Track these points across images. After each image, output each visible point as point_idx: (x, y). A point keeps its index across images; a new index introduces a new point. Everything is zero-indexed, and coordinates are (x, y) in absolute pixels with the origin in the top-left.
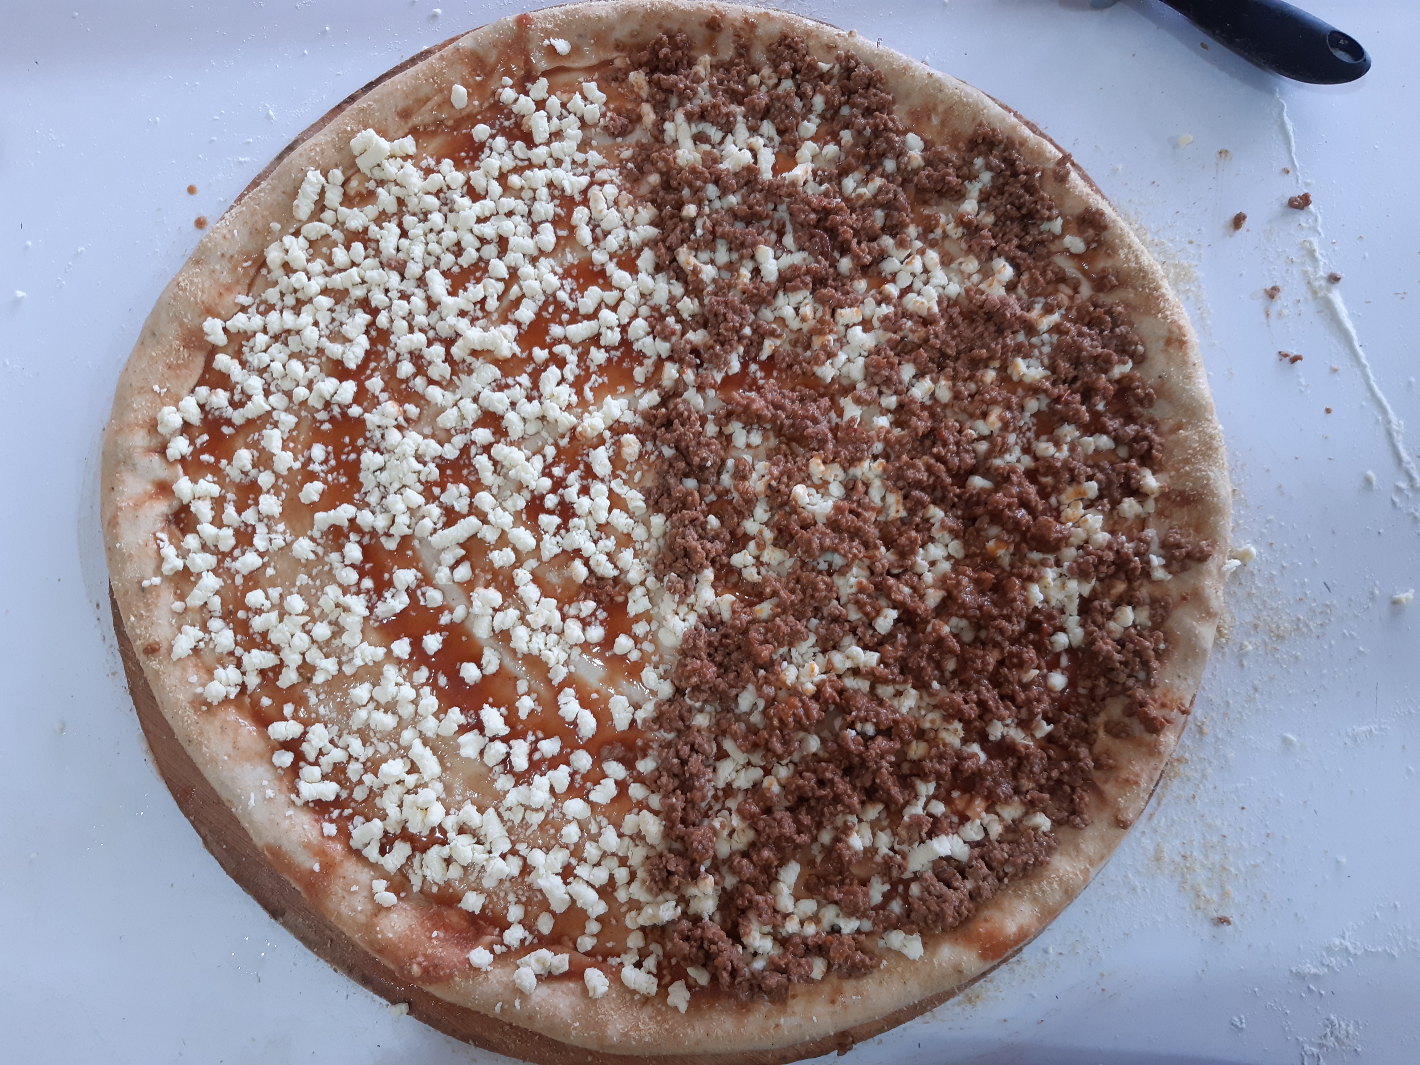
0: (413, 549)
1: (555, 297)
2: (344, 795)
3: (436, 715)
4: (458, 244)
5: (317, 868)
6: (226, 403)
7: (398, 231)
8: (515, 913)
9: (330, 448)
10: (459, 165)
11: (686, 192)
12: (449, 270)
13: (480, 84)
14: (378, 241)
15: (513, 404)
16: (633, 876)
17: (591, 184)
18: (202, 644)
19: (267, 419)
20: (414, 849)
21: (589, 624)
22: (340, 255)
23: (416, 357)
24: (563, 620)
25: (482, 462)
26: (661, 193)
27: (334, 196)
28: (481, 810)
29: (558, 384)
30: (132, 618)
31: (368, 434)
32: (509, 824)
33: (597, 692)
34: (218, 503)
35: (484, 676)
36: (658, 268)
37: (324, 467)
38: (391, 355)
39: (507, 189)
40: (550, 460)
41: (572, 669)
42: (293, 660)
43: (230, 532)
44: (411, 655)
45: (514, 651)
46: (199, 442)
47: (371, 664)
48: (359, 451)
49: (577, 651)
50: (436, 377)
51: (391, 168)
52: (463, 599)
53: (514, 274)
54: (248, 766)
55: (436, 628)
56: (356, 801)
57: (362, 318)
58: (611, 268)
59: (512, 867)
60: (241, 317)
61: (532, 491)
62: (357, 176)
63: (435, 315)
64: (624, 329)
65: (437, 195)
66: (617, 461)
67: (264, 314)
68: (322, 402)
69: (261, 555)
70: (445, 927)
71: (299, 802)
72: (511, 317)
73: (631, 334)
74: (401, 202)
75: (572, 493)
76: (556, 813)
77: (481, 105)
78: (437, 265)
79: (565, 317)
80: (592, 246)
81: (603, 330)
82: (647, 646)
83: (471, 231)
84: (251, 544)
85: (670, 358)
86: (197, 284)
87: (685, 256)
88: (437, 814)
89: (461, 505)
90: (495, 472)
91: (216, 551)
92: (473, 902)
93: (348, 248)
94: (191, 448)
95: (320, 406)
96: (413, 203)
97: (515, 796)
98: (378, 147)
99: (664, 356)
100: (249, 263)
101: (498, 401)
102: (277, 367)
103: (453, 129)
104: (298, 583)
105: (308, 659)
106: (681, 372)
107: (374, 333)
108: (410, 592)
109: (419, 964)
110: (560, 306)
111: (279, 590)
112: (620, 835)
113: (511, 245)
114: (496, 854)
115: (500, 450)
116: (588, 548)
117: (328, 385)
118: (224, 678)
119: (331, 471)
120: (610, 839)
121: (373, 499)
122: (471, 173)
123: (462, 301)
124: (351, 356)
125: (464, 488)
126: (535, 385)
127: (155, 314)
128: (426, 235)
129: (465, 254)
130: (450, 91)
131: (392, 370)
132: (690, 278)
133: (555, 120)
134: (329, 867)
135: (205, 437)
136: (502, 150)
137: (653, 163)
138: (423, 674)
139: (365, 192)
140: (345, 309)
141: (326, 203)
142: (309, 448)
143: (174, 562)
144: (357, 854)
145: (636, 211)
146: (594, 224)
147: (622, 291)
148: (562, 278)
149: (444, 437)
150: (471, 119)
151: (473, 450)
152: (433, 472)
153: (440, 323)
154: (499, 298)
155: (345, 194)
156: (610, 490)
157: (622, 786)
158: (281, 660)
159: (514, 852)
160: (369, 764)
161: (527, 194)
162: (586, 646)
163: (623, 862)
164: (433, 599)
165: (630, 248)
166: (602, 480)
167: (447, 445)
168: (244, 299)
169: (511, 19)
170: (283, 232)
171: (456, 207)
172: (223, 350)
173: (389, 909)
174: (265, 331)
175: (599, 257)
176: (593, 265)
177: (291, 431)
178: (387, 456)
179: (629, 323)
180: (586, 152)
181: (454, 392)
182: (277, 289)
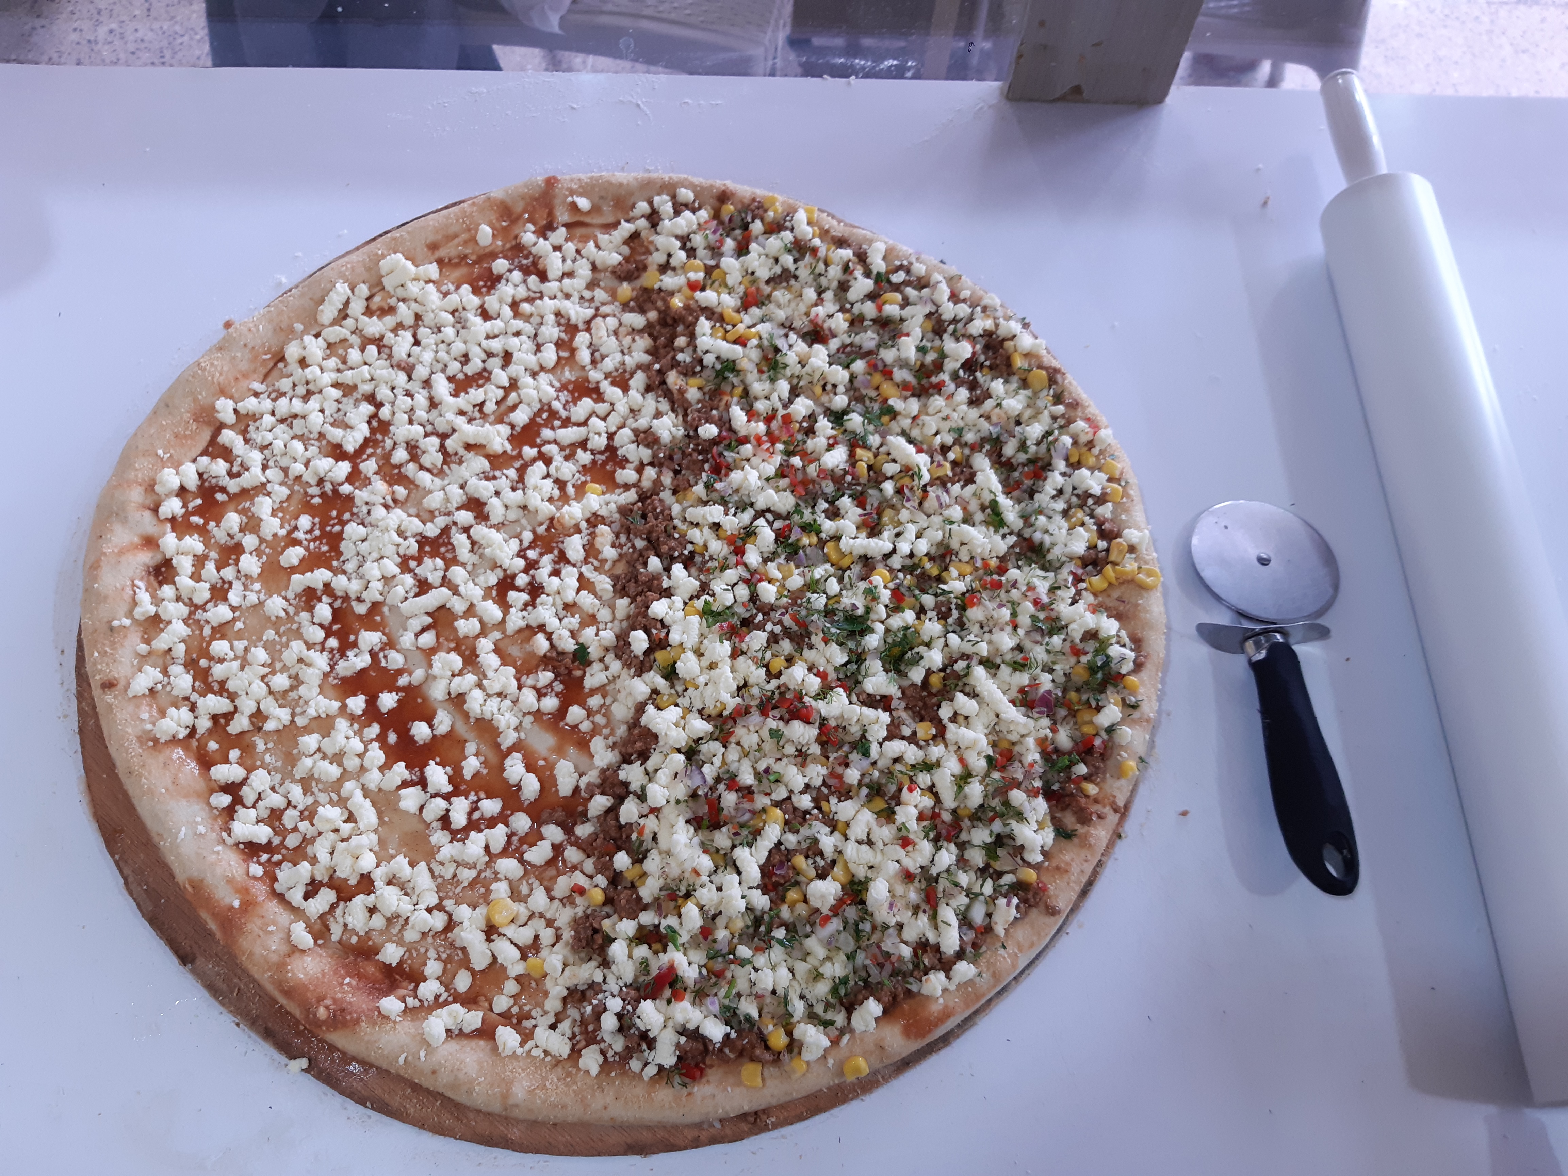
0: (381, 614)
1: (550, 406)
2: (276, 841)
3: (381, 769)
4: (466, 355)
5: (236, 904)
6: (225, 473)
7: (412, 340)
8: (433, 968)
9: (317, 520)
10: (476, 291)
11: (680, 328)
12: (454, 376)
13: (505, 229)
14: (391, 348)
15: (497, 493)
16: (558, 938)
17: (595, 317)
18: (159, 686)
19: (262, 489)
20: (339, 899)
21: (545, 695)
22: (354, 355)
23: (412, 448)
24: (520, 688)
25: (460, 540)
26: (658, 328)
27: (357, 307)
28: (412, 864)
29: (544, 478)
30: (96, 654)
31: (355, 510)
32: (440, 880)
33: (545, 759)
34: (200, 561)
35: (434, 736)
36: (648, 389)
37: (308, 536)
38: (389, 443)
39: (517, 314)
40: (526, 544)
41: (523, 736)
42: (247, 706)
43: (207, 585)
44: (365, 712)
45: (466, 715)
46: (191, 505)
47: (323, 716)
48: (343, 523)
49: (529, 719)
50: (428, 465)
51: (414, 289)
52: (425, 664)
53: (514, 385)
54: (184, 802)
55: (392, 688)
56: (288, 849)
57: (367, 409)
58: (606, 387)
59: (438, 921)
60: (253, 399)
61: (505, 570)
62: (381, 293)
63: (435, 412)
64: (611, 436)
65: (453, 313)
66: (591, 550)
67: (274, 400)
68: (317, 479)
69: (233, 609)
70: (360, 976)
71: (230, 841)
72: (506, 419)
73: (617, 441)
74: (418, 317)
75: (543, 574)
76: (488, 873)
77: (503, 246)
78: (443, 371)
79: (557, 423)
80: (589, 367)
81: (591, 435)
82: (599, 719)
83: (480, 345)
84: (225, 599)
85: (651, 464)
86: (216, 367)
87: (673, 379)
88: (368, 862)
89: (434, 578)
90: (472, 551)
91: (190, 603)
92: (391, 954)
93: (363, 350)
94: (183, 510)
95: (313, 482)
96: (428, 318)
97: (448, 850)
98: (404, 268)
99: (645, 462)
100: (269, 356)
101: (484, 489)
102: (278, 444)
103: (475, 262)
104: (265, 638)
105: (262, 707)
106: (659, 474)
107: (375, 424)
108: (373, 654)
109: (327, 1007)
110: (553, 414)
111: (245, 643)
112: (552, 899)
113: (514, 359)
114: (422, 906)
115: (480, 531)
116: (553, 623)
117: (324, 464)
118: (176, 717)
119: (314, 540)
120: (539, 899)
121: (350, 567)
122: (487, 298)
123: (462, 402)
124: (351, 439)
125: (439, 562)
126: (521, 479)
127: (172, 389)
128: (437, 345)
129: (470, 364)
130: (477, 230)
131: (387, 456)
132: (676, 396)
133: (569, 262)
134: (248, 905)
135: (199, 501)
136: (517, 282)
137: (654, 303)
138: (374, 730)
139: (386, 308)
140: (351, 401)
141: (349, 312)
142: (297, 518)
143: (146, 607)
144: (281, 897)
145: (634, 340)
146: (593, 348)
147: (612, 404)
148: (559, 390)
149: (429, 516)
150: (493, 256)
151: (454, 529)
152: (411, 548)
153: (439, 419)
154: (497, 403)
155: (367, 307)
156: (581, 575)
157: (557, 849)
158: (235, 707)
159: (440, 907)
160: (306, 813)
161: (535, 320)
162: (538, 714)
163: (550, 923)
164: (395, 661)
165: (625, 371)
166: (574, 566)
167: (429, 524)
168: (257, 386)
169: (540, 179)
170: (305, 332)
171: (468, 324)
172: (231, 427)
173: (303, 952)
174: (273, 414)
175: (595, 375)
176: (589, 382)
177: (281, 502)
178: (370, 529)
179: (615, 433)
180: (593, 290)
181: (443, 479)
182: (291, 379)
